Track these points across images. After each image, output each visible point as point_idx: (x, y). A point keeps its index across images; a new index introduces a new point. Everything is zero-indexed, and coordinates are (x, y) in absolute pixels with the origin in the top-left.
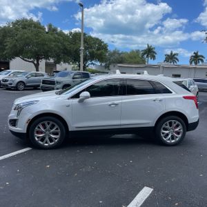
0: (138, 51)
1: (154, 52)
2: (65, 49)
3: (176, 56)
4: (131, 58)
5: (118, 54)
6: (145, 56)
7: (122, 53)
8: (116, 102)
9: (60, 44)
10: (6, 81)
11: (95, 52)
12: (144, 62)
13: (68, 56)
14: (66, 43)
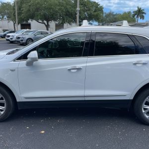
0: (129, 13)
1: (143, 13)
6: (136, 16)
7: (115, 15)
8: (78, 66)
9: (63, 8)
10: (19, 38)
11: (93, 13)
12: (134, 21)
14: (68, 7)
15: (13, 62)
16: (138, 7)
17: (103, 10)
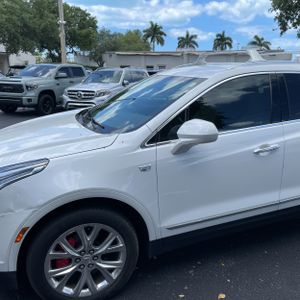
0: (137, 32)
1: (162, 33)
2: (25, 26)
3: (193, 39)
4: (129, 42)
5: (109, 35)
6: (149, 39)
7: (113, 36)
12: (148, 48)
13: (32, 39)
14: (26, 16)
15: (141, 150)
16: (152, 23)
17: (97, 25)
